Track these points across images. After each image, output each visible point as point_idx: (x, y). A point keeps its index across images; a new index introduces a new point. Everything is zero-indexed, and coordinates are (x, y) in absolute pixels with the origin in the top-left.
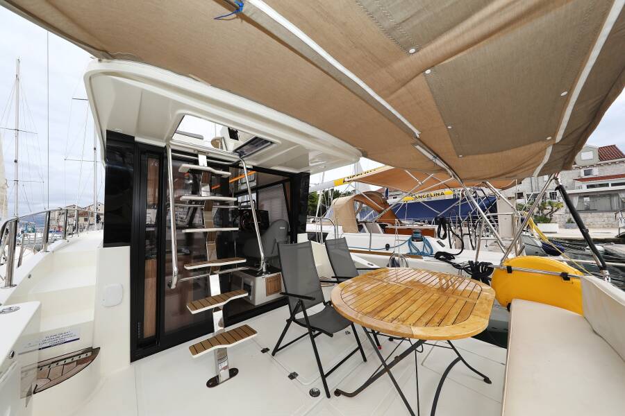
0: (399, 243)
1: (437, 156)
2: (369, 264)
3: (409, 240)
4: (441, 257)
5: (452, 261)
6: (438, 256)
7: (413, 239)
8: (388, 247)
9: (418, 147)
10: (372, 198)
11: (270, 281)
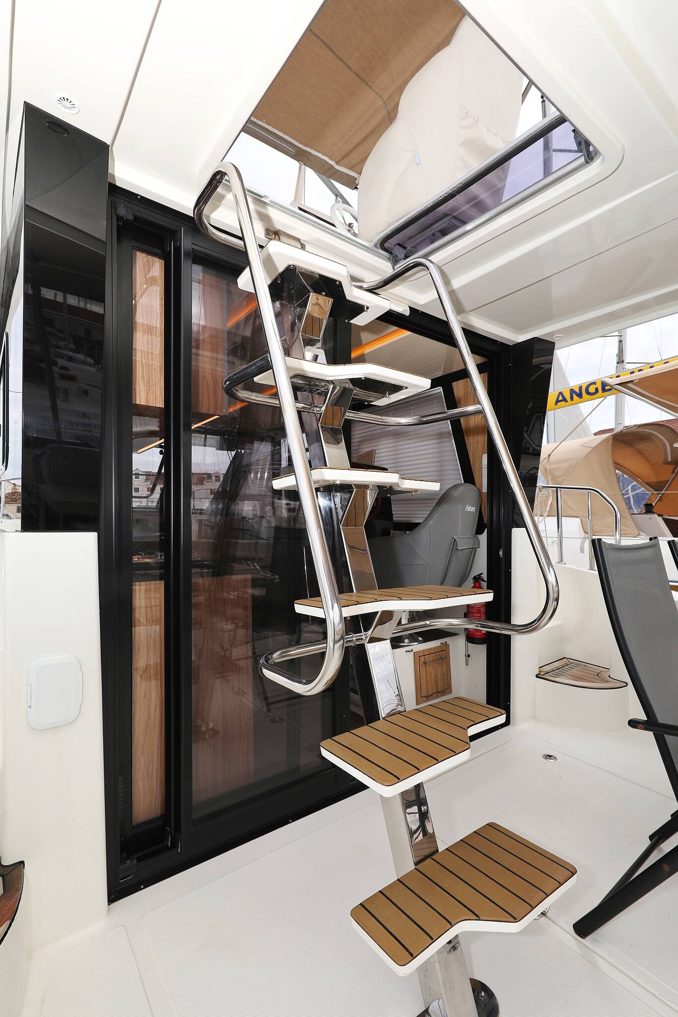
10: (642, 446)
11: (425, 663)
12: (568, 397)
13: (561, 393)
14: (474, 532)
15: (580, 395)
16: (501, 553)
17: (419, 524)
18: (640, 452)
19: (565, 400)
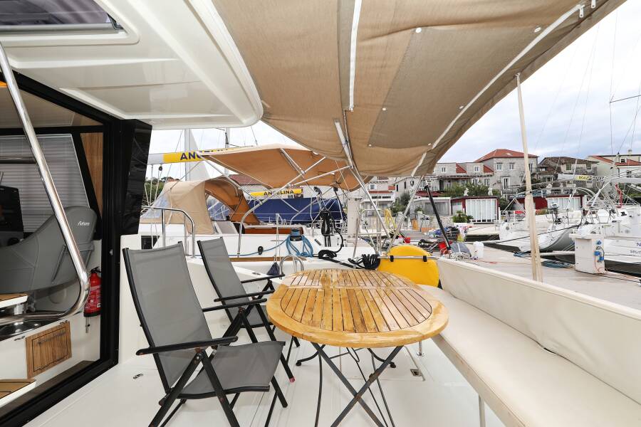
0: (274, 244)
1: (348, 141)
2: (254, 273)
3: (287, 240)
4: (324, 256)
5: (334, 258)
6: (321, 255)
7: (292, 238)
8: (261, 250)
9: (338, 125)
10: (225, 187)
11: (40, 343)
12: (188, 157)
13: (184, 154)
14: (90, 237)
15: (194, 157)
16: (111, 252)
17: (32, 233)
18: (224, 190)
19: (186, 158)
